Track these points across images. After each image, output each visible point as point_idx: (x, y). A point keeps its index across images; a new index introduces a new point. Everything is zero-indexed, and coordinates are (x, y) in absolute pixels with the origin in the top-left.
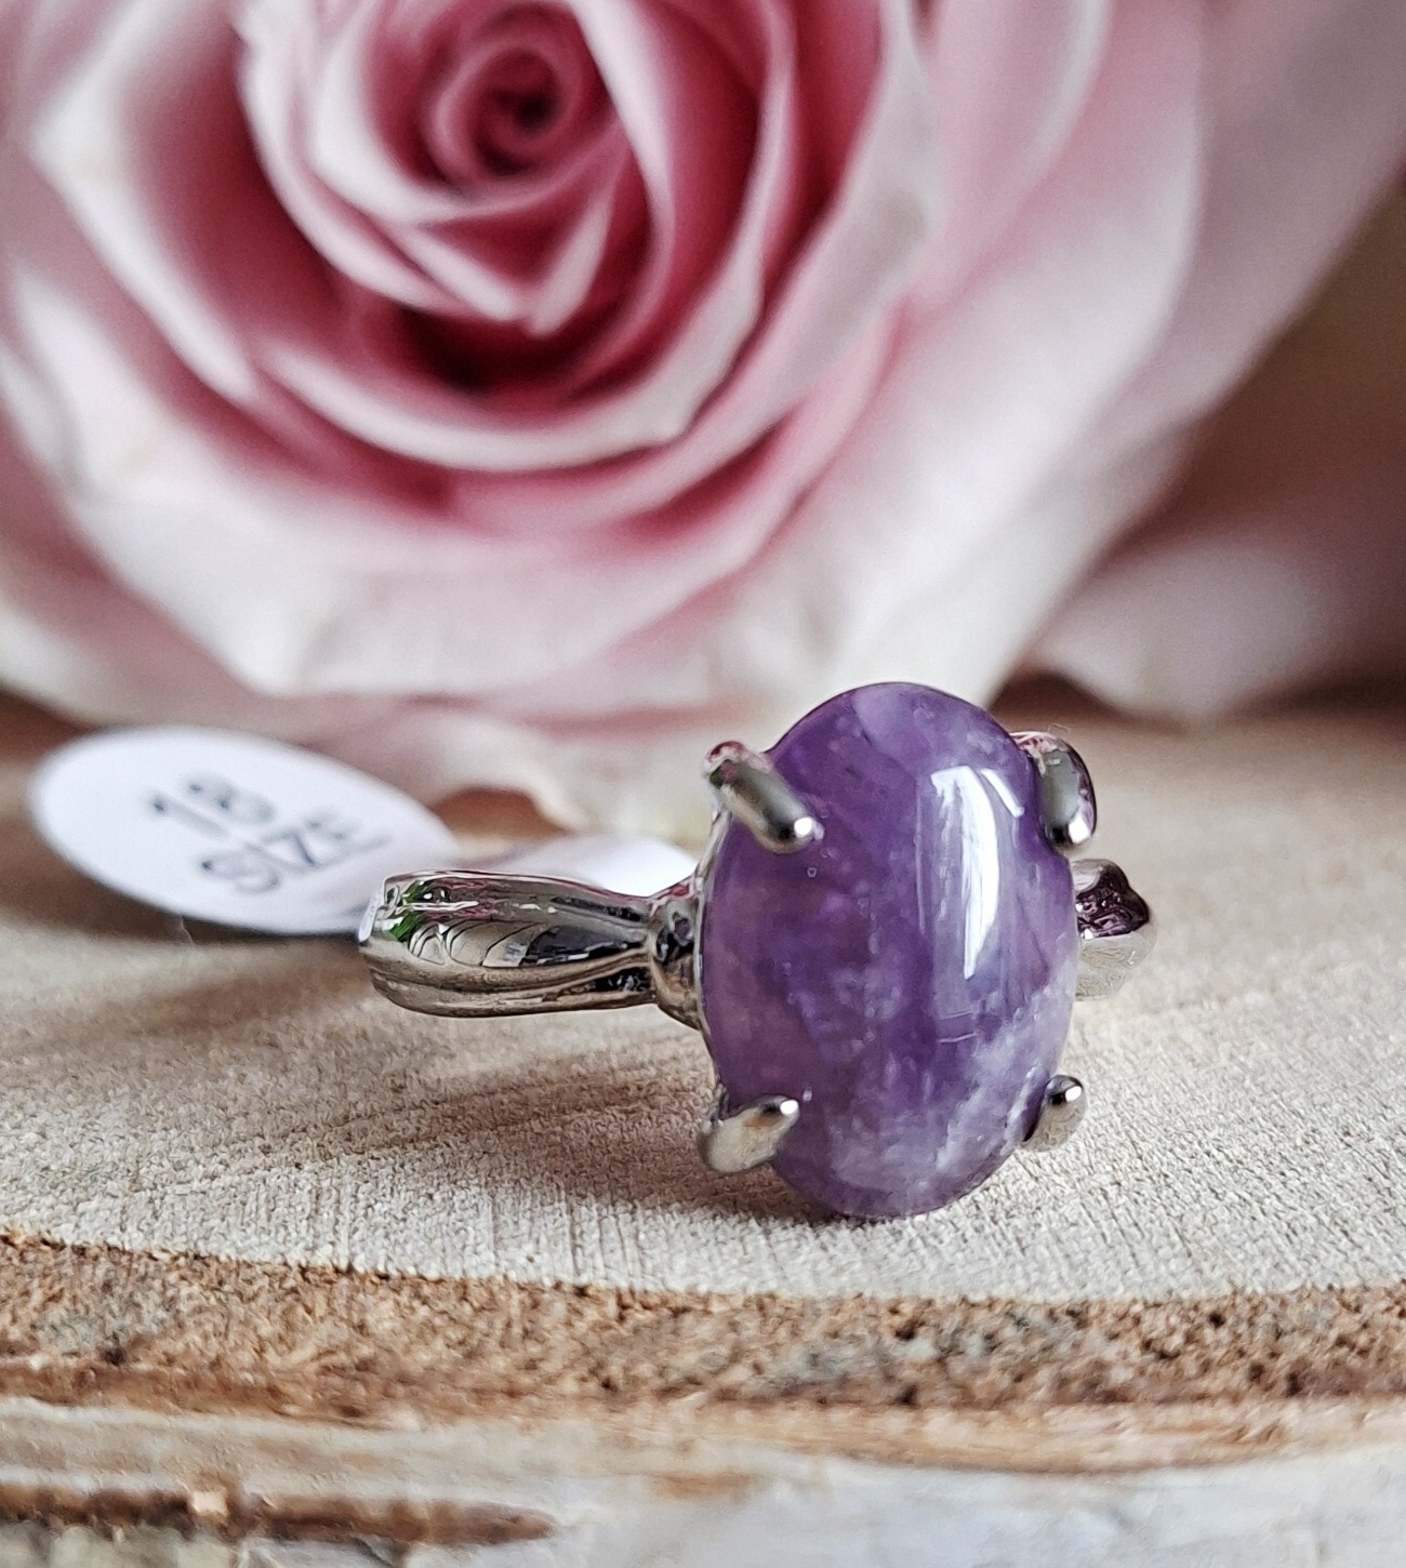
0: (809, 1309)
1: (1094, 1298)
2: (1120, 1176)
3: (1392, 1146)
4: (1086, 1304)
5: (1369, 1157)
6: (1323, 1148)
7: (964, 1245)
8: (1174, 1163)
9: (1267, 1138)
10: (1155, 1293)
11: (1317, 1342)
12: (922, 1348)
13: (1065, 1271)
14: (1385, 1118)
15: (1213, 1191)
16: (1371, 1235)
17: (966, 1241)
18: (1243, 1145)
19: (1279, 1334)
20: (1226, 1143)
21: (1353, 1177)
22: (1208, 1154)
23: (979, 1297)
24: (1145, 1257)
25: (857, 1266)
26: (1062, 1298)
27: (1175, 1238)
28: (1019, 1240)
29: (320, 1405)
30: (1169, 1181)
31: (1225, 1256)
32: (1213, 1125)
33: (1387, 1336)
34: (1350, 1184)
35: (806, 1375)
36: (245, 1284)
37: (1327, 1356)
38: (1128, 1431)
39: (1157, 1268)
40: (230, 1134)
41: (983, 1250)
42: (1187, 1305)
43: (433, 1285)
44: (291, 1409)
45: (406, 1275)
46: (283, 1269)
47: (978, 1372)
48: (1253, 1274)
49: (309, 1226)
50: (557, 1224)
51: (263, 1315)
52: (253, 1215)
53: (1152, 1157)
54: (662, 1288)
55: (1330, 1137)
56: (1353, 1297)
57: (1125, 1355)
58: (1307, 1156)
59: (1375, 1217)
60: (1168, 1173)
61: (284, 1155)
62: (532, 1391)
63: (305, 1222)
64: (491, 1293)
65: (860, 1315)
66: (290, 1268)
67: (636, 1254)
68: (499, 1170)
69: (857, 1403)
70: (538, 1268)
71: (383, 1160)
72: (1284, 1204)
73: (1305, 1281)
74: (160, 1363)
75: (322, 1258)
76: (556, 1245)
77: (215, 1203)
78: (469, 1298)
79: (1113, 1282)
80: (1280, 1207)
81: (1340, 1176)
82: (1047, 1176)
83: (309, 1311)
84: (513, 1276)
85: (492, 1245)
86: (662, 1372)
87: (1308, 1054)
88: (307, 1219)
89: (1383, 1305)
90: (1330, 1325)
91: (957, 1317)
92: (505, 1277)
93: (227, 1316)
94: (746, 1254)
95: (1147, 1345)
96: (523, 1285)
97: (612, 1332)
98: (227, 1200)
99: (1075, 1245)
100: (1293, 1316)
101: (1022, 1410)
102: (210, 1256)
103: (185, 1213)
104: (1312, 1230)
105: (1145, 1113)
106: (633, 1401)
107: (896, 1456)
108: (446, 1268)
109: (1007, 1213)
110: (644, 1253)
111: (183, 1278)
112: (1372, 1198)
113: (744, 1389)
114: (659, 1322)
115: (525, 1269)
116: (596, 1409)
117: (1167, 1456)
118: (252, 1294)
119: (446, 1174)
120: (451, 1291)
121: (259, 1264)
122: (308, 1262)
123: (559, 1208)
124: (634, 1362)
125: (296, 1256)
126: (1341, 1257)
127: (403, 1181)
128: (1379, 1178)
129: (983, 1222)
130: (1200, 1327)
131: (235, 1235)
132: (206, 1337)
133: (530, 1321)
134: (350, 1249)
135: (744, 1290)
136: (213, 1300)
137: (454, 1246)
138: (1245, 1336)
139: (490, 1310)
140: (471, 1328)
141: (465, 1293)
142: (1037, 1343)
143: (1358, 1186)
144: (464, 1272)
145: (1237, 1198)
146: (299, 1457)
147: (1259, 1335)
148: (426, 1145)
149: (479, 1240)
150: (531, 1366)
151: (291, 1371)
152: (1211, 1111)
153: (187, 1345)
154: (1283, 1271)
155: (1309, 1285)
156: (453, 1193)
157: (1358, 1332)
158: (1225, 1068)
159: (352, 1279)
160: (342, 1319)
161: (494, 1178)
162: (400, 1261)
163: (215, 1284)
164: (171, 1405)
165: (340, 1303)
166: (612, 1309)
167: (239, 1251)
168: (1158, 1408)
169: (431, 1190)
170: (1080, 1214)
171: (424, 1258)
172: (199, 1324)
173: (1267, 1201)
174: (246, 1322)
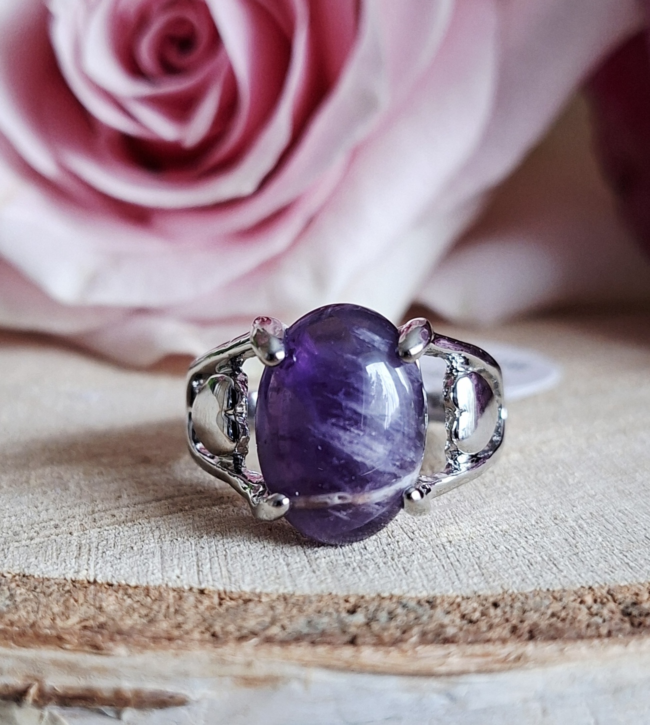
0: (307, 599)
1: (438, 595)
2: (451, 538)
3: (577, 525)
4: (435, 597)
5: (566, 529)
6: (545, 525)
7: (378, 571)
8: (476, 532)
9: (519, 521)
10: (468, 592)
11: (542, 614)
12: (359, 618)
13: (425, 582)
14: (573, 512)
15: (494, 546)
16: (567, 566)
17: (379, 568)
18: (508, 524)
19: (524, 612)
20: (500, 523)
21: (559, 539)
22: (492, 528)
23: (386, 595)
24: (462, 576)
25: (329, 580)
26: (424, 595)
27: (476, 567)
28: (404, 568)
29: (81, 644)
30: (473, 540)
31: (499, 575)
32: (494, 515)
33: (574, 612)
34: (557, 542)
35: (306, 630)
36: (47, 588)
37: (547, 622)
38: (455, 656)
39: (468, 580)
40: (39, 518)
41: (387, 572)
42: (482, 598)
43: (133, 589)
44: (68, 646)
45: (120, 584)
46: (64, 581)
47: (385, 629)
48: (513, 584)
49: (76, 561)
50: (191, 560)
51: (55, 603)
52: (50, 557)
53: (465, 530)
54: (239, 590)
55: (548, 520)
56: (559, 594)
57: (453, 621)
58: (537, 529)
59: (568, 557)
60: (473, 537)
61: (64, 529)
62: (180, 638)
63: (74, 560)
64: (160, 592)
65: (331, 604)
66: (67, 581)
67: (227, 575)
68: (163, 536)
69: (329, 643)
70: (182, 581)
71: (110, 531)
72: (527, 552)
73: (537, 587)
74: (7, 625)
75: (82, 576)
76: (190, 570)
77: (33, 551)
78: (150, 595)
79: (447, 588)
80: (525, 553)
81: (552, 538)
82: (417, 538)
83: (76, 601)
84: (170, 584)
85: (161, 571)
86: (240, 628)
87: (538, 483)
88: (75, 558)
89: (572, 598)
90: (548, 607)
91: (376, 603)
92: (167, 585)
93: (39, 603)
94: (278, 574)
95: (463, 617)
96: (174, 588)
97: (216, 610)
98: (38, 549)
99: (430, 570)
100: (531, 602)
101: (405, 646)
102: (30, 575)
103: (19, 555)
104: (539, 563)
105: (462, 509)
106: (225, 642)
107: (347, 668)
108: (139, 580)
109: (399, 555)
110: (231, 574)
111: (18, 586)
112: (567, 548)
113: (277, 637)
114: (238, 606)
115: (176, 581)
116: (209, 646)
117: (473, 668)
118: (49, 592)
119: (139, 537)
120: (142, 591)
121: (52, 579)
122: (75, 578)
123: (192, 554)
124: (226, 624)
125: (70, 576)
126: (553, 576)
127: (119, 540)
128: (570, 539)
129: (387, 560)
130: (488, 608)
131: (42, 566)
132: (28, 613)
133: (179, 606)
134: (95, 572)
135: (277, 590)
136: (31, 596)
137: (143, 571)
138: (509, 613)
139: (159, 600)
140: (151, 609)
141: (148, 592)
142: (412, 616)
143: (561, 543)
144: (148, 583)
145: (505, 548)
146: (71, 668)
147: (515, 612)
148: (130, 524)
149: (155, 568)
150: (179, 626)
151: (67, 629)
152: (493, 508)
153: (20, 616)
154: (526, 582)
155: (538, 589)
156: (143, 546)
157: (561, 611)
158: (499, 488)
159: (96, 586)
160: (91, 605)
161: (161, 539)
162: (118, 578)
163: (33, 589)
164: (12, 644)
165: (90, 597)
166: (216, 600)
167: (43, 573)
168: (468, 647)
169: (133, 545)
170: (432, 556)
171: (129, 577)
172: (26, 607)
173: (519, 550)
174: (47, 606)
